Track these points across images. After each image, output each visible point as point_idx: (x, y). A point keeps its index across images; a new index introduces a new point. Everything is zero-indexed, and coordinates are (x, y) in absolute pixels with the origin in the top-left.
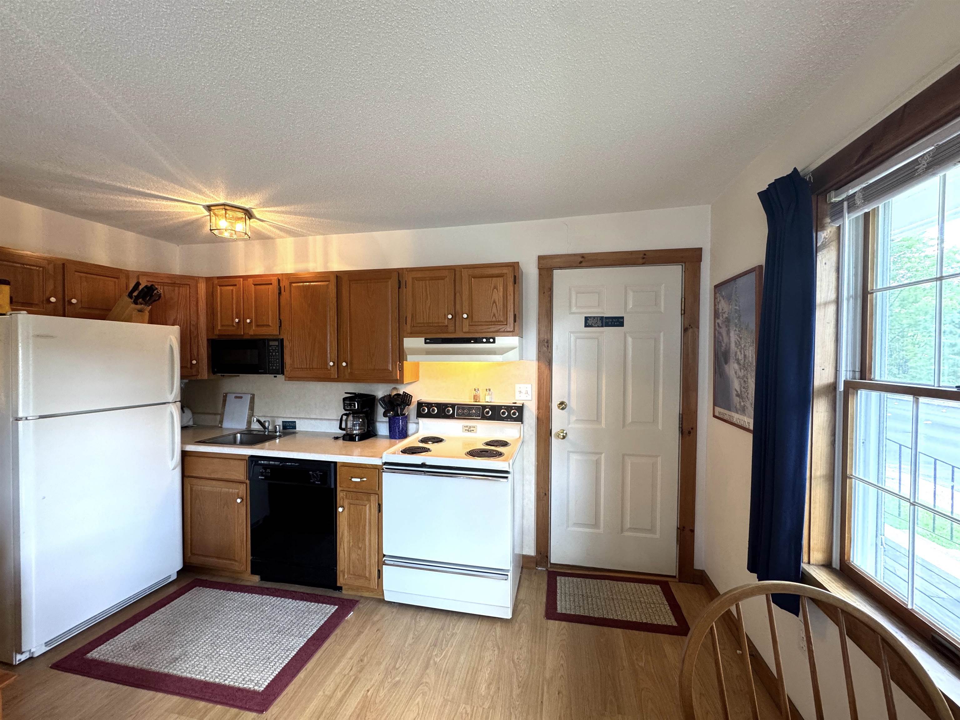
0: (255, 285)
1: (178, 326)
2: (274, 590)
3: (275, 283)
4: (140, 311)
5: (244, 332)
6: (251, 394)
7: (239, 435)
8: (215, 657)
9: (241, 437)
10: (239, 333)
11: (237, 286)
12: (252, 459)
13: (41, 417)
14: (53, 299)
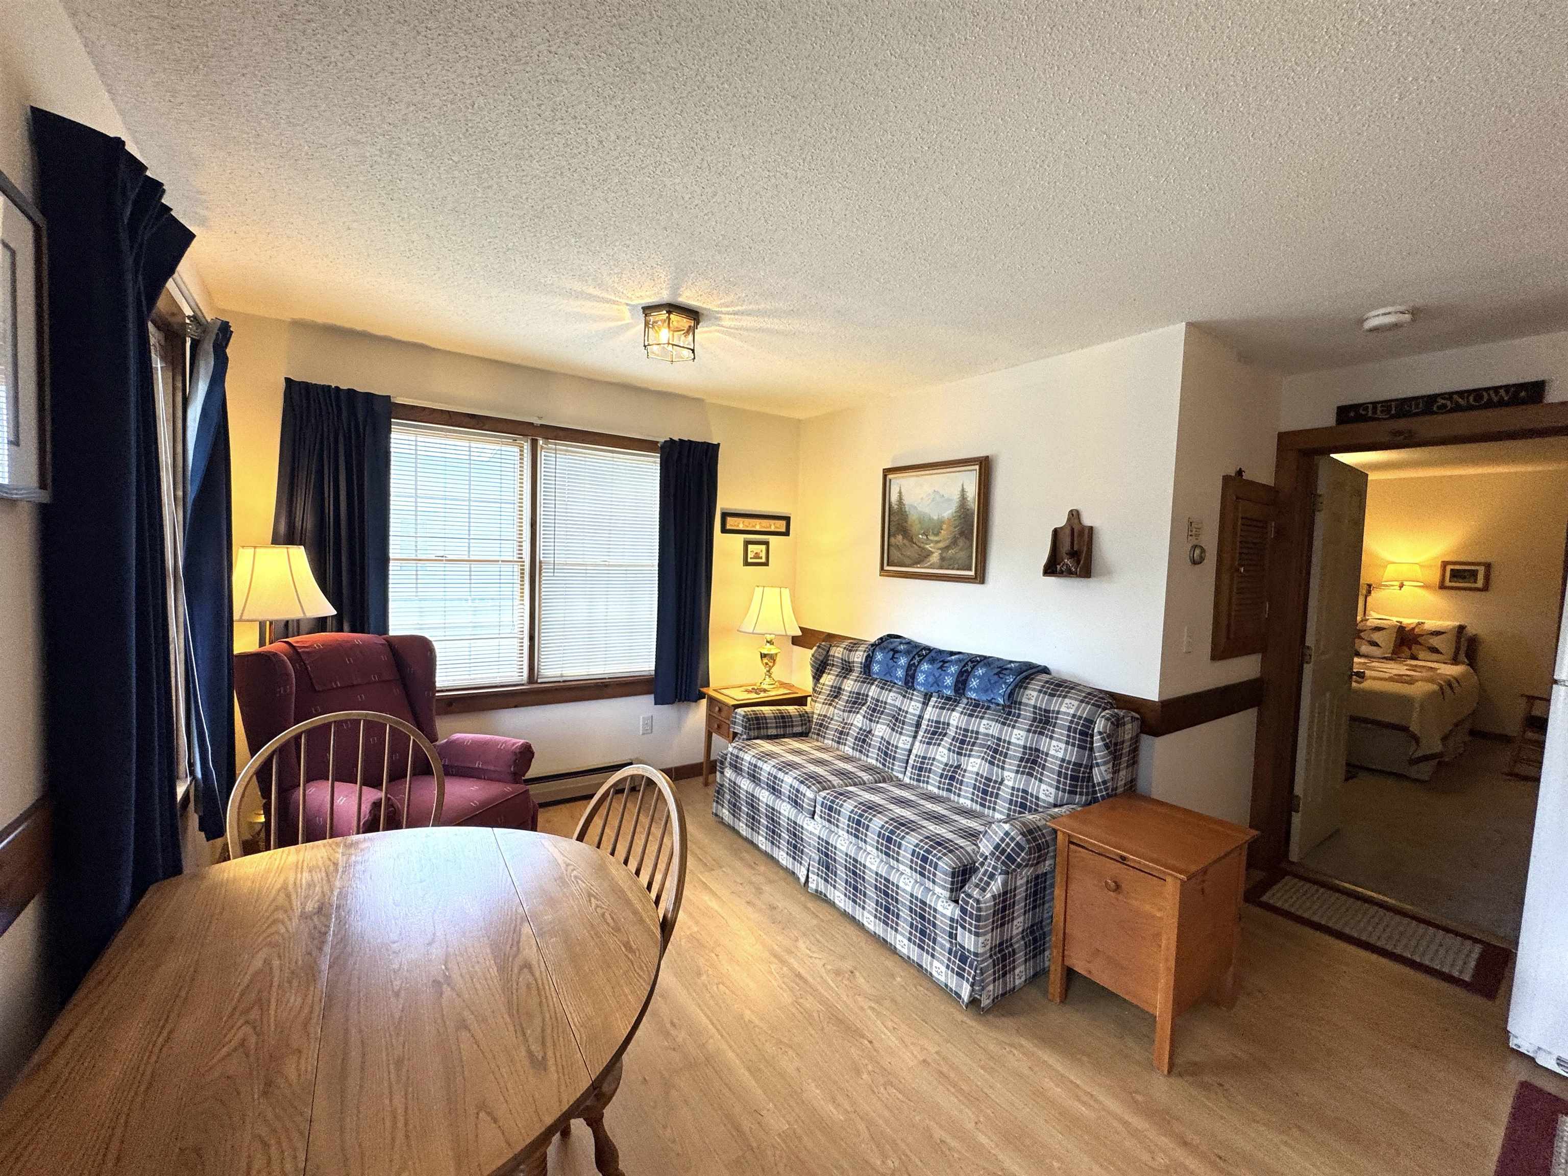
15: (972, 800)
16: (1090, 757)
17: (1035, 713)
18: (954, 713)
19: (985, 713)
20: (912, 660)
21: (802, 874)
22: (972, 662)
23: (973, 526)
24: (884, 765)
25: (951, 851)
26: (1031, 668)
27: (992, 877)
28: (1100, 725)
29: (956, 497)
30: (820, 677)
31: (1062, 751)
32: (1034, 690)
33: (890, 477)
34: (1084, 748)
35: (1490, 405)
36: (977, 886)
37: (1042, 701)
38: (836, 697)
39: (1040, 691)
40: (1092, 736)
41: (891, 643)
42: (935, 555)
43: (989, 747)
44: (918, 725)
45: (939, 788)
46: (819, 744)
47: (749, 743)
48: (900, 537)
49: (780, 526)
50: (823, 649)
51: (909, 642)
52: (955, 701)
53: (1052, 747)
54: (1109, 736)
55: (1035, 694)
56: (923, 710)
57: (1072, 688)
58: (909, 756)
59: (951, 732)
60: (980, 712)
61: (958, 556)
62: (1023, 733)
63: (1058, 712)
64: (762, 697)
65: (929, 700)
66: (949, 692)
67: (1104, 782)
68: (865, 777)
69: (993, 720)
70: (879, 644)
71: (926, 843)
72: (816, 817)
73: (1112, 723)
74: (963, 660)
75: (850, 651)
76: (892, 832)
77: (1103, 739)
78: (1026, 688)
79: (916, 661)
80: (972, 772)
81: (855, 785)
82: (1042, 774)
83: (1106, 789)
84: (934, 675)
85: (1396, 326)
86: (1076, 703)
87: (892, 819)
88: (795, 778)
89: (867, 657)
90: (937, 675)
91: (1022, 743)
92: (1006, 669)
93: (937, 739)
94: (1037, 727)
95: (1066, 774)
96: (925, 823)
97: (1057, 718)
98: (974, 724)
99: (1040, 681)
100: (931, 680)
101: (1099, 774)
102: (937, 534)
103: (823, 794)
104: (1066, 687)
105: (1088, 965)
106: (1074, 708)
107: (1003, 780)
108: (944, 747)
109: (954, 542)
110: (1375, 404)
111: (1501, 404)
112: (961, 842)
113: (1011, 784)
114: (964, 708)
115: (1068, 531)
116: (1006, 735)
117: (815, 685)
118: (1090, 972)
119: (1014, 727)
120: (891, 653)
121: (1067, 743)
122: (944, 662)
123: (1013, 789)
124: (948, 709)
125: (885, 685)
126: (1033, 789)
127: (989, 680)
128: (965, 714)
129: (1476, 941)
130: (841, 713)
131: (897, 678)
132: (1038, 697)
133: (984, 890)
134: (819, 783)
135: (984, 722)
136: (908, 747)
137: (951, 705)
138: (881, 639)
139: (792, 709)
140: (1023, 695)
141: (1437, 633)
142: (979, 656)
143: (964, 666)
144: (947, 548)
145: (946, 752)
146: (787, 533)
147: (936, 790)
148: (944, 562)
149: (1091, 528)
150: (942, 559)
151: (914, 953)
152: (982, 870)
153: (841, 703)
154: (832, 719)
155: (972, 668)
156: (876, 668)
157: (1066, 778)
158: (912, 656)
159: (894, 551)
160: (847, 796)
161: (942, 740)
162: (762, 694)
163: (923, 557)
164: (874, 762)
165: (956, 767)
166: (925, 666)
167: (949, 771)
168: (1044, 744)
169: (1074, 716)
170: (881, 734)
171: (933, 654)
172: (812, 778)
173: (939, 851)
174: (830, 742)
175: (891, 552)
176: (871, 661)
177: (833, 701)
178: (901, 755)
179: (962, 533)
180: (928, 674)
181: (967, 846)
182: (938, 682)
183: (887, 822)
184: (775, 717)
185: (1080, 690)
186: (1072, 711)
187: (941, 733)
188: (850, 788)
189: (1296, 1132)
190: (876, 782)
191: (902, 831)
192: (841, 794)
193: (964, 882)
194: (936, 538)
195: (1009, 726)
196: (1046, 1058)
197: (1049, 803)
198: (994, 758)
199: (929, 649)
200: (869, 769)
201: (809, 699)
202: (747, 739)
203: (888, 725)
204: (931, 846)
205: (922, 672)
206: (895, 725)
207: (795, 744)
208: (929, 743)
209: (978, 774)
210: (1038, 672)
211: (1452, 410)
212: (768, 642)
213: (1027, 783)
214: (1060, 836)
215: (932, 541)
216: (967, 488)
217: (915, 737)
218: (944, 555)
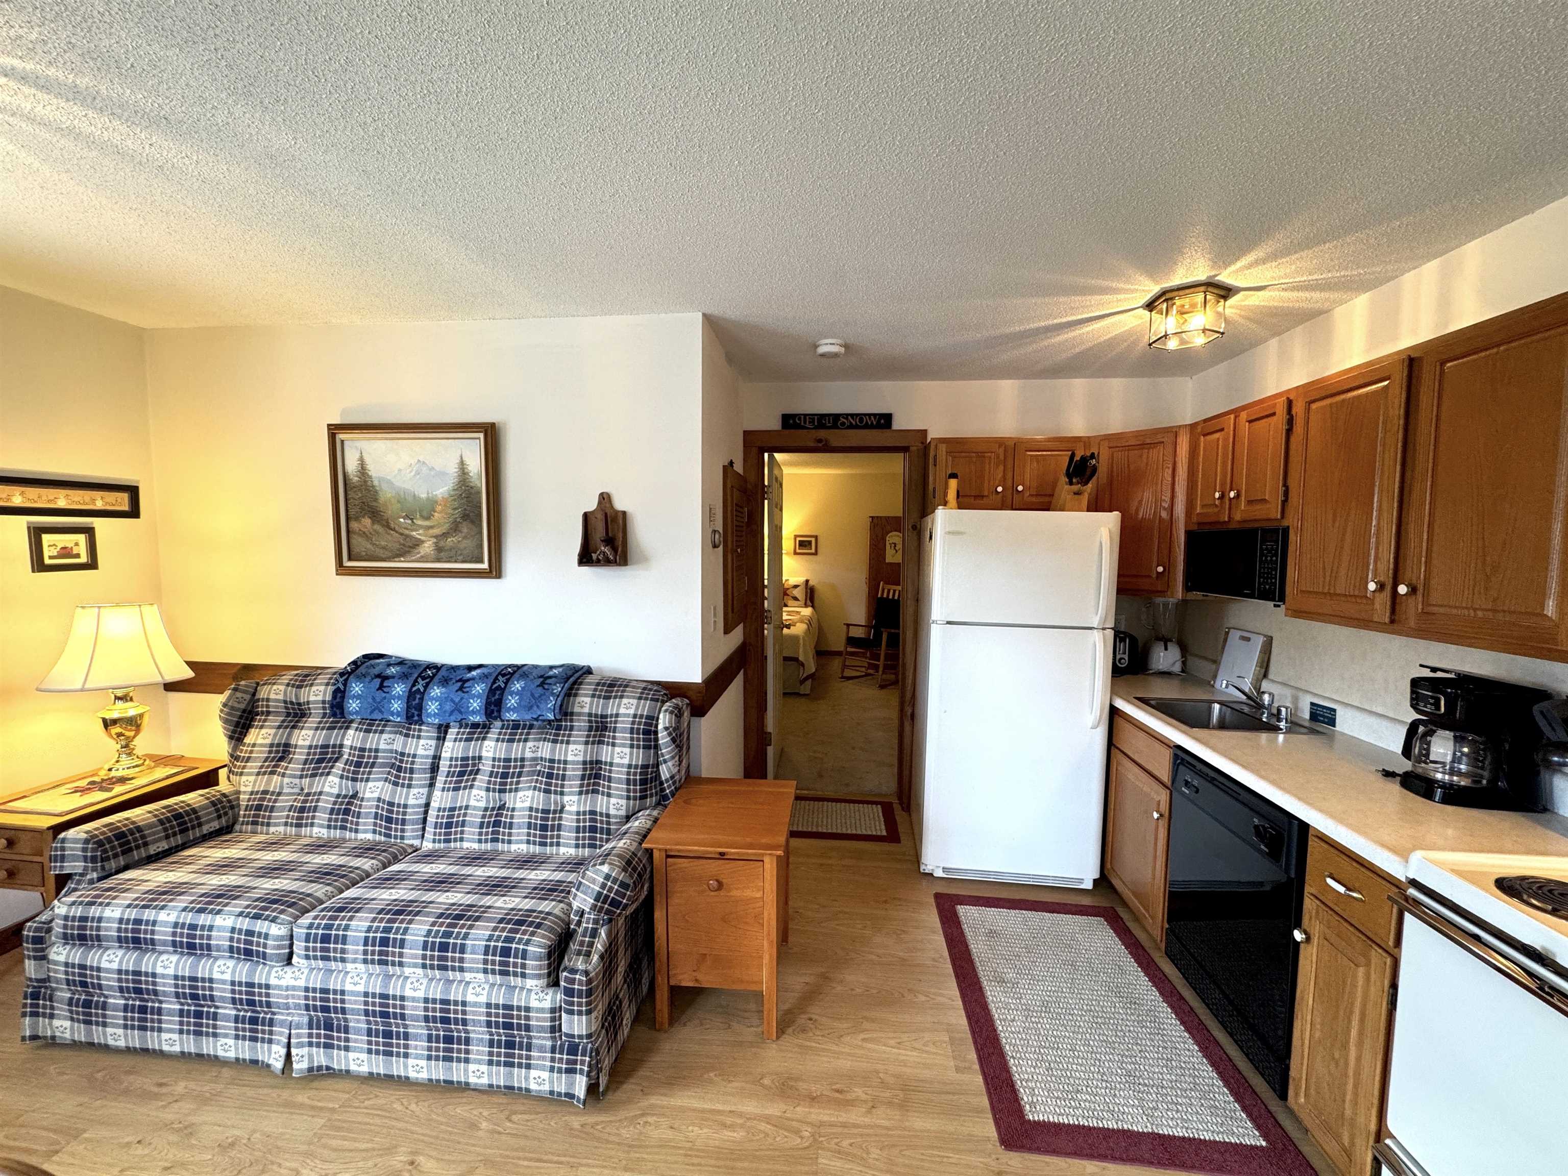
0: (1250, 422)
1: (1117, 513)
2: (1187, 1009)
3: (1281, 410)
4: (1077, 493)
5: (1229, 517)
6: (1265, 636)
7: (1217, 707)
8: (1033, 1019)
9: (1220, 710)
10: (1222, 520)
11: (1226, 430)
12: (1179, 753)
13: (949, 623)
14: (1000, 489)
15: (528, 842)
16: (657, 755)
17: (590, 721)
18: (486, 743)
19: (528, 734)
20: (414, 685)
21: (274, 1056)
22: (504, 675)
23: (480, 507)
24: (388, 836)
25: (539, 926)
26: (577, 671)
27: (594, 933)
28: (664, 720)
29: (453, 469)
30: (244, 734)
31: (628, 757)
32: (586, 695)
33: (341, 436)
34: (649, 747)
35: (867, 427)
36: (579, 953)
37: (597, 706)
38: (281, 759)
39: (593, 696)
40: (656, 733)
41: (373, 666)
42: (426, 545)
43: (539, 773)
44: (434, 769)
45: (480, 841)
46: (261, 838)
47: (106, 884)
48: (367, 521)
49: (122, 501)
50: (244, 692)
51: (402, 662)
52: (484, 726)
53: (616, 755)
54: (674, 730)
55: (588, 700)
56: (439, 748)
57: (626, 686)
58: (426, 812)
59: (486, 767)
60: (521, 734)
61: (462, 546)
62: (581, 747)
63: (617, 715)
64: (120, 793)
65: (446, 733)
66: (477, 719)
67: (672, 777)
68: (366, 864)
69: (539, 740)
70: (353, 671)
71: (503, 930)
72: (295, 959)
73: (676, 715)
74: (490, 674)
75: (300, 687)
76: (447, 935)
77: (670, 734)
78: (576, 695)
79: (420, 686)
80: (522, 809)
81: (354, 883)
82: (609, 788)
83: (674, 783)
84: (452, 701)
85: (836, 355)
86: (635, 702)
87: (440, 916)
88: (240, 914)
89: (334, 695)
90: (457, 700)
91: (581, 758)
92: (550, 677)
93: (467, 781)
94: (595, 736)
95: (635, 780)
96: (487, 901)
97: (616, 722)
98: (517, 750)
99: (590, 684)
100: (448, 707)
101: (665, 772)
102: (428, 518)
103: (306, 920)
104: (620, 686)
105: (695, 974)
106: (634, 707)
107: (563, 807)
108: (480, 788)
109: (455, 528)
110: (805, 415)
111: (872, 427)
112: (546, 906)
113: (574, 809)
114: (500, 734)
115: (600, 516)
116: (560, 754)
117: (235, 748)
118: (697, 980)
119: (568, 743)
120: (378, 681)
121: (632, 746)
122: (464, 681)
123: (578, 813)
124: (477, 739)
125: (370, 725)
126: (601, 806)
127: (532, 695)
128: (503, 741)
129: (876, 803)
130: (297, 781)
131: (392, 714)
132: (591, 704)
133: (588, 954)
134: (292, 905)
135: (530, 744)
136: (423, 801)
137: (480, 733)
138: (354, 663)
139: (193, 798)
140: (573, 704)
141: (796, 587)
142: (510, 666)
143: (494, 682)
144: (445, 535)
145: (483, 793)
146: (134, 512)
147: (476, 846)
148: (440, 553)
149: (624, 513)
150: (439, 549)
151: (499, 1076)
152: (580, 930)
153: (294, 767)
154: (279, 794)
155: (506, 683)
156: (353, 705)
157: (635, 785)
158: (412, 680)
159: (357, 540)
160: (350, 908)
161: (474, 780)
162: (118, 789)
163: (408, 547)
164: (370, 836)
165: (499, 809)
166: (436, 691)
167: (490, 816)
168: (605, 753)
169: (635, 716)
170: (376, 795)
171: (443, 672)
172: (275, 902)
173: (524, 933)
174: (281, 829)
175: (353, 541)
176: (343, 697)
177: (276, 766)
178: (413, 815)
179: (465, 517)
180: (441, 700)
181: (554, 907)
182: (458, 709)
183: (434, 924)
184: (161, 822)
185: (634, 687)
186: (632, 712)
187: (471, 771)
188: (348, 894)
189: (866, 1025)
190: (385, 867)
191: (463, 926)
192: (341, 910)
193: (561, 958)
194: (427, 523)
195: (562, 742)
196: (679, 1102)
197: (620, 817)
198: (549, 784)
199: (437, 668)
200: (366, 850)
201: (223, 773)
202: (100, 879)
203: (386, 780)
204: (511, 931)
205: (432, 699)
206: (398, 777)
207: (215, 853)
208: (456, 789)
209: (531, 809)
210: (584, 673)
211: (848, 428)
212: (118, 698)
213: (594, 802)
214: (656, 854)
215: (421, 527)
216: (467, 460)
217: (432, 785)
218: (442, 544)
